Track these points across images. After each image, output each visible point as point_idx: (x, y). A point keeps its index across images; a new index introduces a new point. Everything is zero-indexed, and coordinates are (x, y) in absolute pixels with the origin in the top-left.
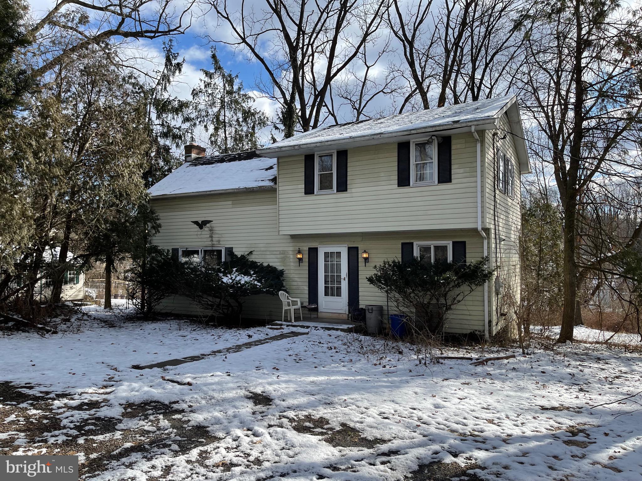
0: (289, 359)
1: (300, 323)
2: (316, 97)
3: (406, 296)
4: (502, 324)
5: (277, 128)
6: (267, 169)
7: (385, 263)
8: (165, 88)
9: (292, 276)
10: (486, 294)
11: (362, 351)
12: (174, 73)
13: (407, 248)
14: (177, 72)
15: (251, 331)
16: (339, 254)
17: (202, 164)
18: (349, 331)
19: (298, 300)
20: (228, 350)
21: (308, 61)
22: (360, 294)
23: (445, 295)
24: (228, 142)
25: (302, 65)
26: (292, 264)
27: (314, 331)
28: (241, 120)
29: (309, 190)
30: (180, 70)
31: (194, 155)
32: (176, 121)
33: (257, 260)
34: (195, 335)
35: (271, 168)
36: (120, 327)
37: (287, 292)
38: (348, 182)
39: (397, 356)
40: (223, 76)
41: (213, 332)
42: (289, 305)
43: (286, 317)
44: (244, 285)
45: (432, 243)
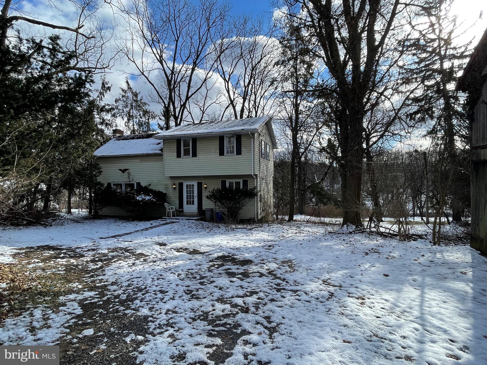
0: (171, 232)
1: (175, 218)
2: (181, 106)
3: (223, 204)
4: (263, 214)
5: (160, 119)
6: (157, 144)
7: (213, 189)
8: (101, 99)
9: (170, 196)
10: (256, 201)
11: (203, 228)
12: (106, 91)
13: (224, 183)
14: (108, 91)
15: (152, 222)
16: (193, 185)
17: (122, 140)
18: (198, 220)
19: (174, 207)
20: (142, 230)
21: (177, 86)
22: (203, 203)
23: (239, 203)
24: (135, 127)
25: (174, 88)
26: (171, 190)
27: (181, 221)
28: (142, 115)
29: (179, 156)
30: (110, 90)
31: (118, 135)
32: (108, 117)
33: (153, 189)
34: (124, 224)
35: (159, 143)
36: (83, 223)
37: (169, 204)
38: (197, 153)
39: (218, 228)
40: (132, 92)
41: (133, 223)
42: (169, 209)
43: (168, 215)
44: (147, 200)
45: (234, 181)
